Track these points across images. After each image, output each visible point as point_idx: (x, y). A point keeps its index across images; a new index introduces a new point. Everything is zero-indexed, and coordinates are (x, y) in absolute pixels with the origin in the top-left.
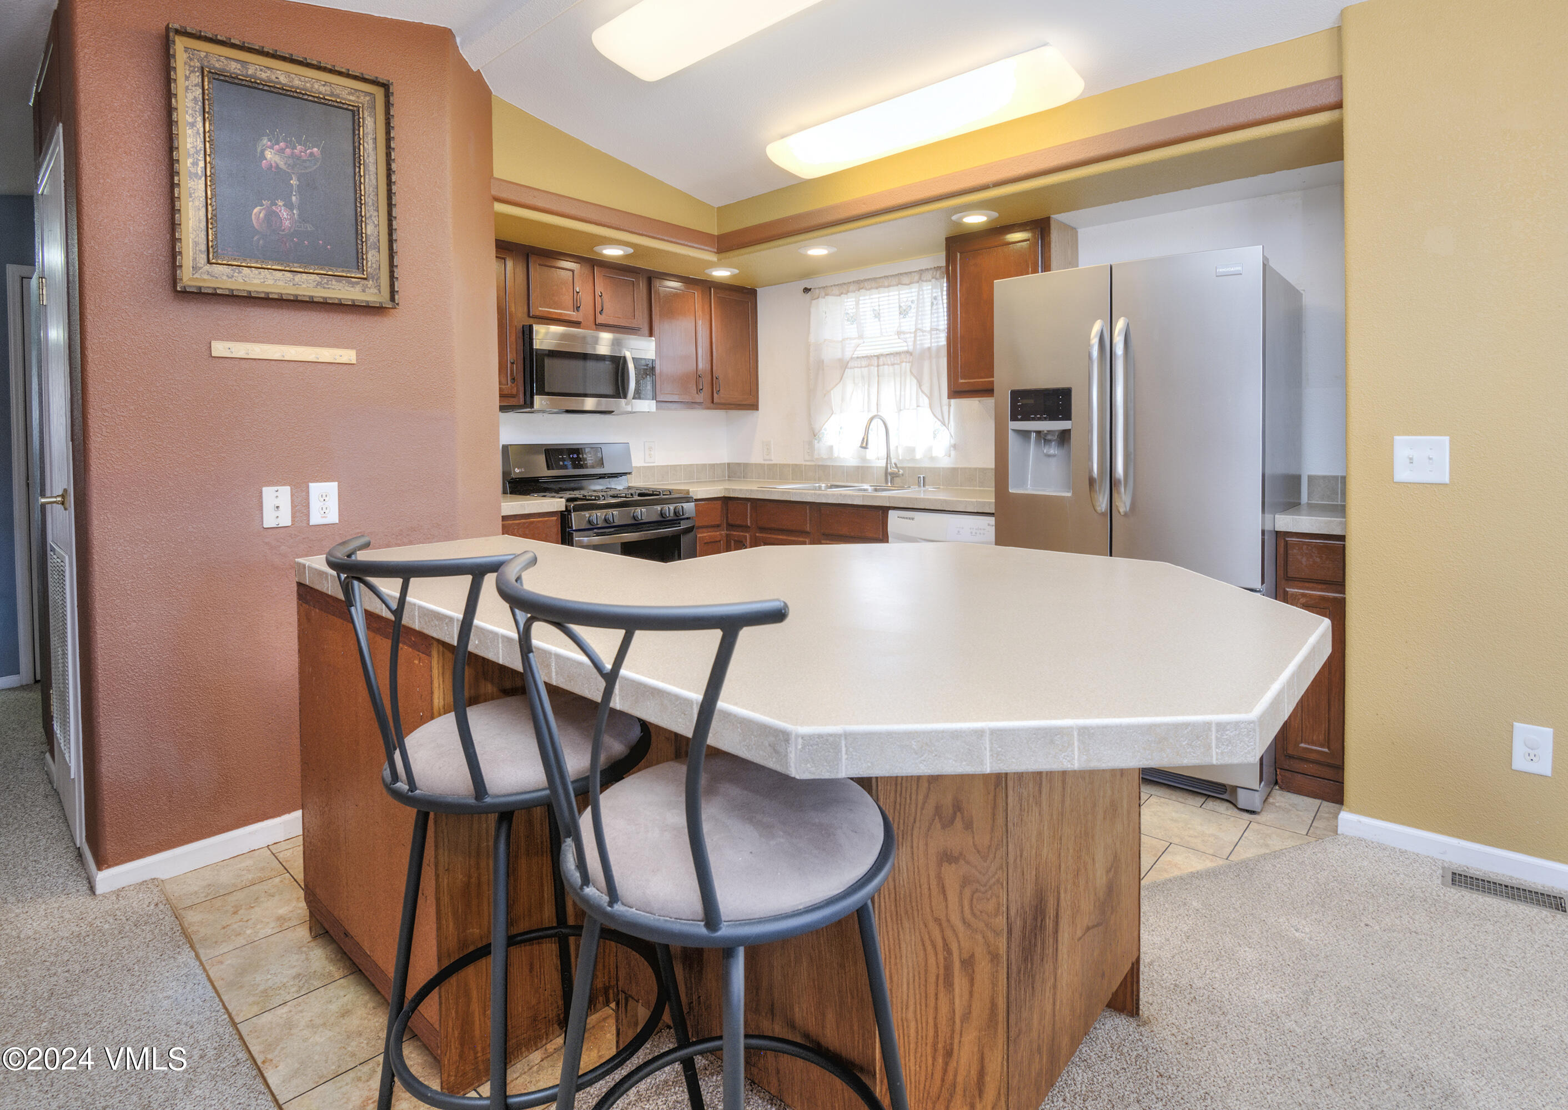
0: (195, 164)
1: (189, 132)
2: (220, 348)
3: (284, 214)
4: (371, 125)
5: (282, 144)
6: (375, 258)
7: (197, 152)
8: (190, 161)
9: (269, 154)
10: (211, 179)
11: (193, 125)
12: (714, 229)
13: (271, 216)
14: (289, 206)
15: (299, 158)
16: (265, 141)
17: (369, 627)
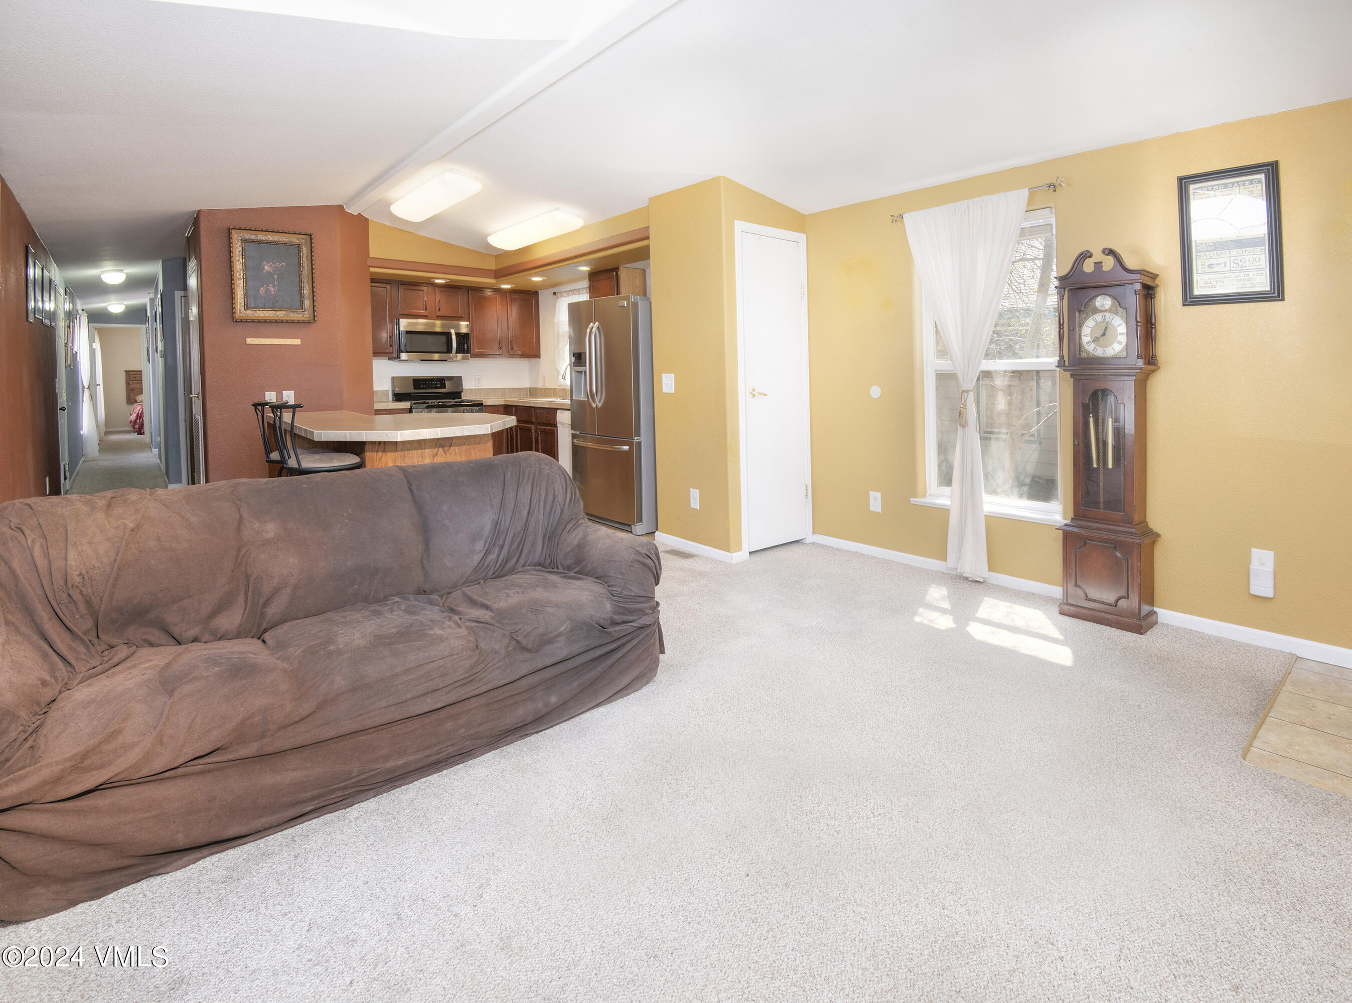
0: (240, 275)
1: (237, 263)
2: (249, 341)
3: (272, 289)
4: (305, 250)
5: (271, 263)
6: (307, 303)
7: (240, 270)
8: (238, 274)
9: (266, 268)
10: (246, 280)
11: (239, 261)
12: (493, 267)
13: (267, 290)
14: (274, 286)
15: (277, 267)
16: (265, 263)
17: (268, 427)
